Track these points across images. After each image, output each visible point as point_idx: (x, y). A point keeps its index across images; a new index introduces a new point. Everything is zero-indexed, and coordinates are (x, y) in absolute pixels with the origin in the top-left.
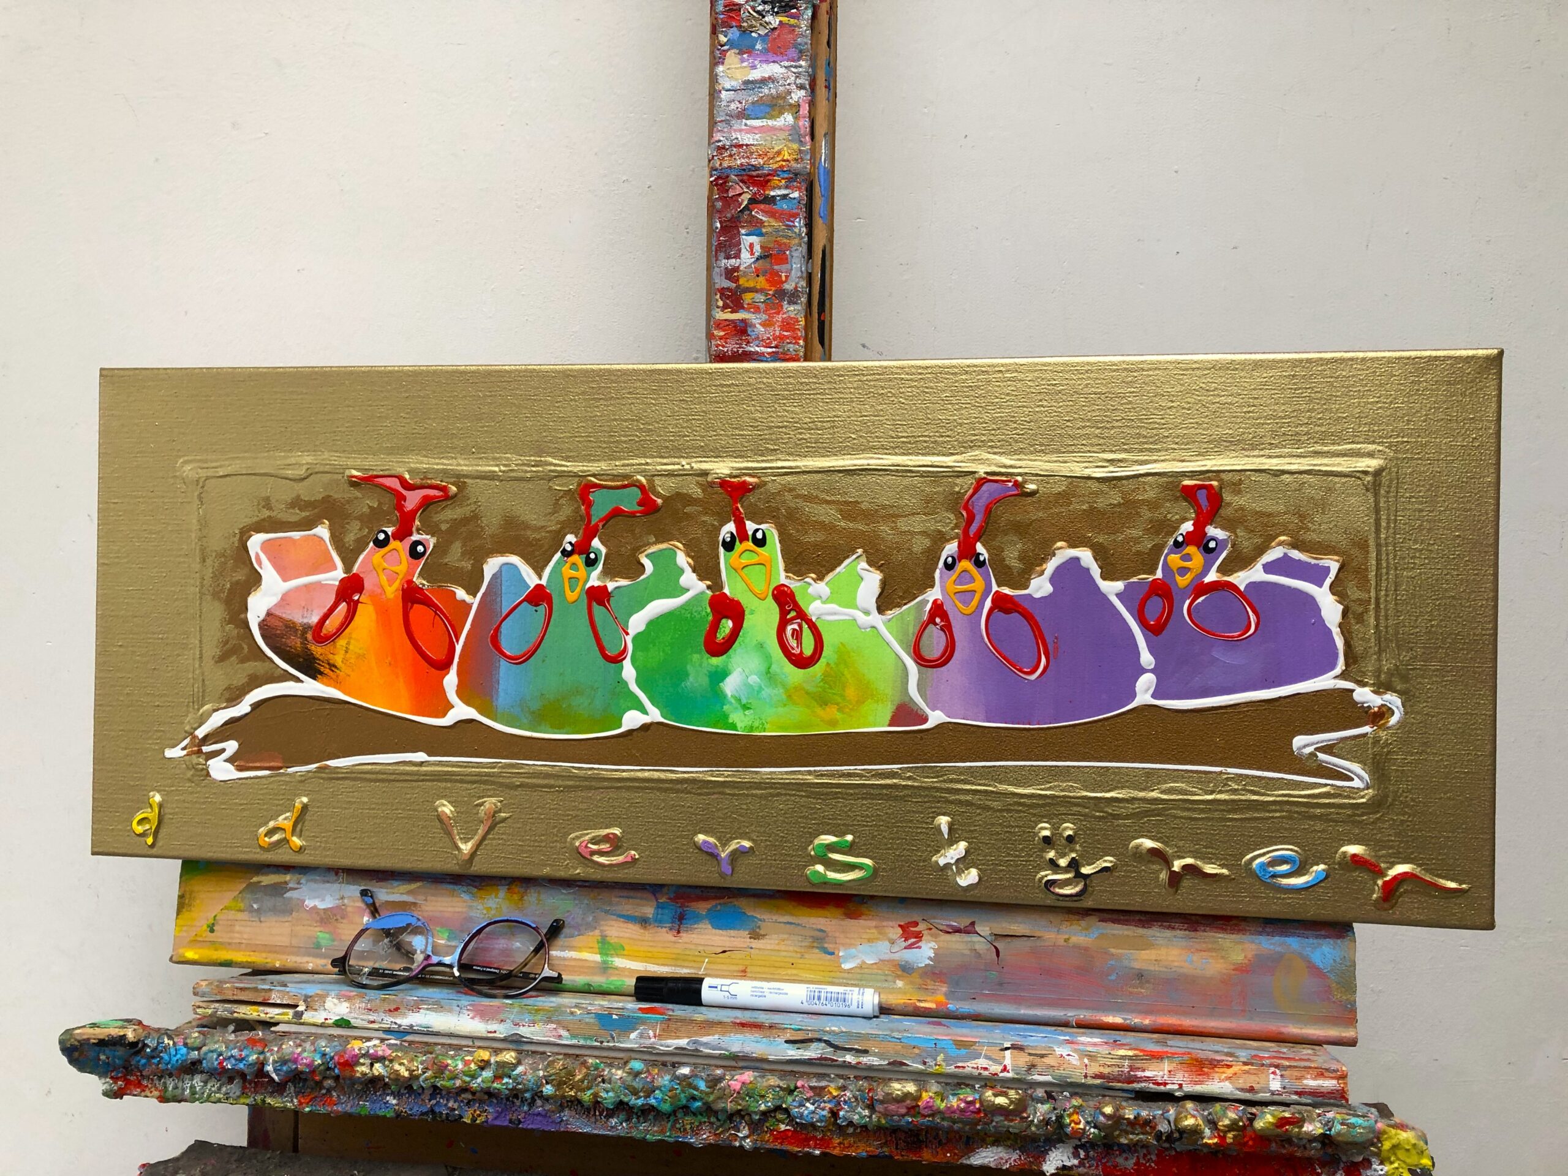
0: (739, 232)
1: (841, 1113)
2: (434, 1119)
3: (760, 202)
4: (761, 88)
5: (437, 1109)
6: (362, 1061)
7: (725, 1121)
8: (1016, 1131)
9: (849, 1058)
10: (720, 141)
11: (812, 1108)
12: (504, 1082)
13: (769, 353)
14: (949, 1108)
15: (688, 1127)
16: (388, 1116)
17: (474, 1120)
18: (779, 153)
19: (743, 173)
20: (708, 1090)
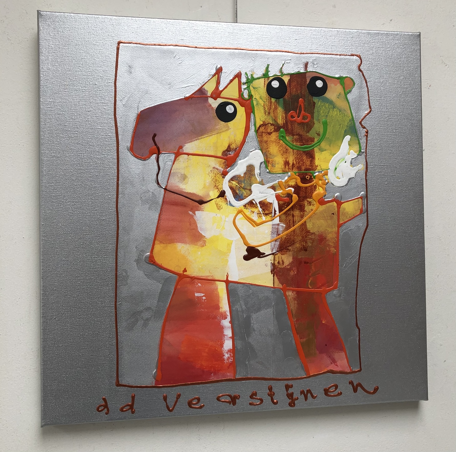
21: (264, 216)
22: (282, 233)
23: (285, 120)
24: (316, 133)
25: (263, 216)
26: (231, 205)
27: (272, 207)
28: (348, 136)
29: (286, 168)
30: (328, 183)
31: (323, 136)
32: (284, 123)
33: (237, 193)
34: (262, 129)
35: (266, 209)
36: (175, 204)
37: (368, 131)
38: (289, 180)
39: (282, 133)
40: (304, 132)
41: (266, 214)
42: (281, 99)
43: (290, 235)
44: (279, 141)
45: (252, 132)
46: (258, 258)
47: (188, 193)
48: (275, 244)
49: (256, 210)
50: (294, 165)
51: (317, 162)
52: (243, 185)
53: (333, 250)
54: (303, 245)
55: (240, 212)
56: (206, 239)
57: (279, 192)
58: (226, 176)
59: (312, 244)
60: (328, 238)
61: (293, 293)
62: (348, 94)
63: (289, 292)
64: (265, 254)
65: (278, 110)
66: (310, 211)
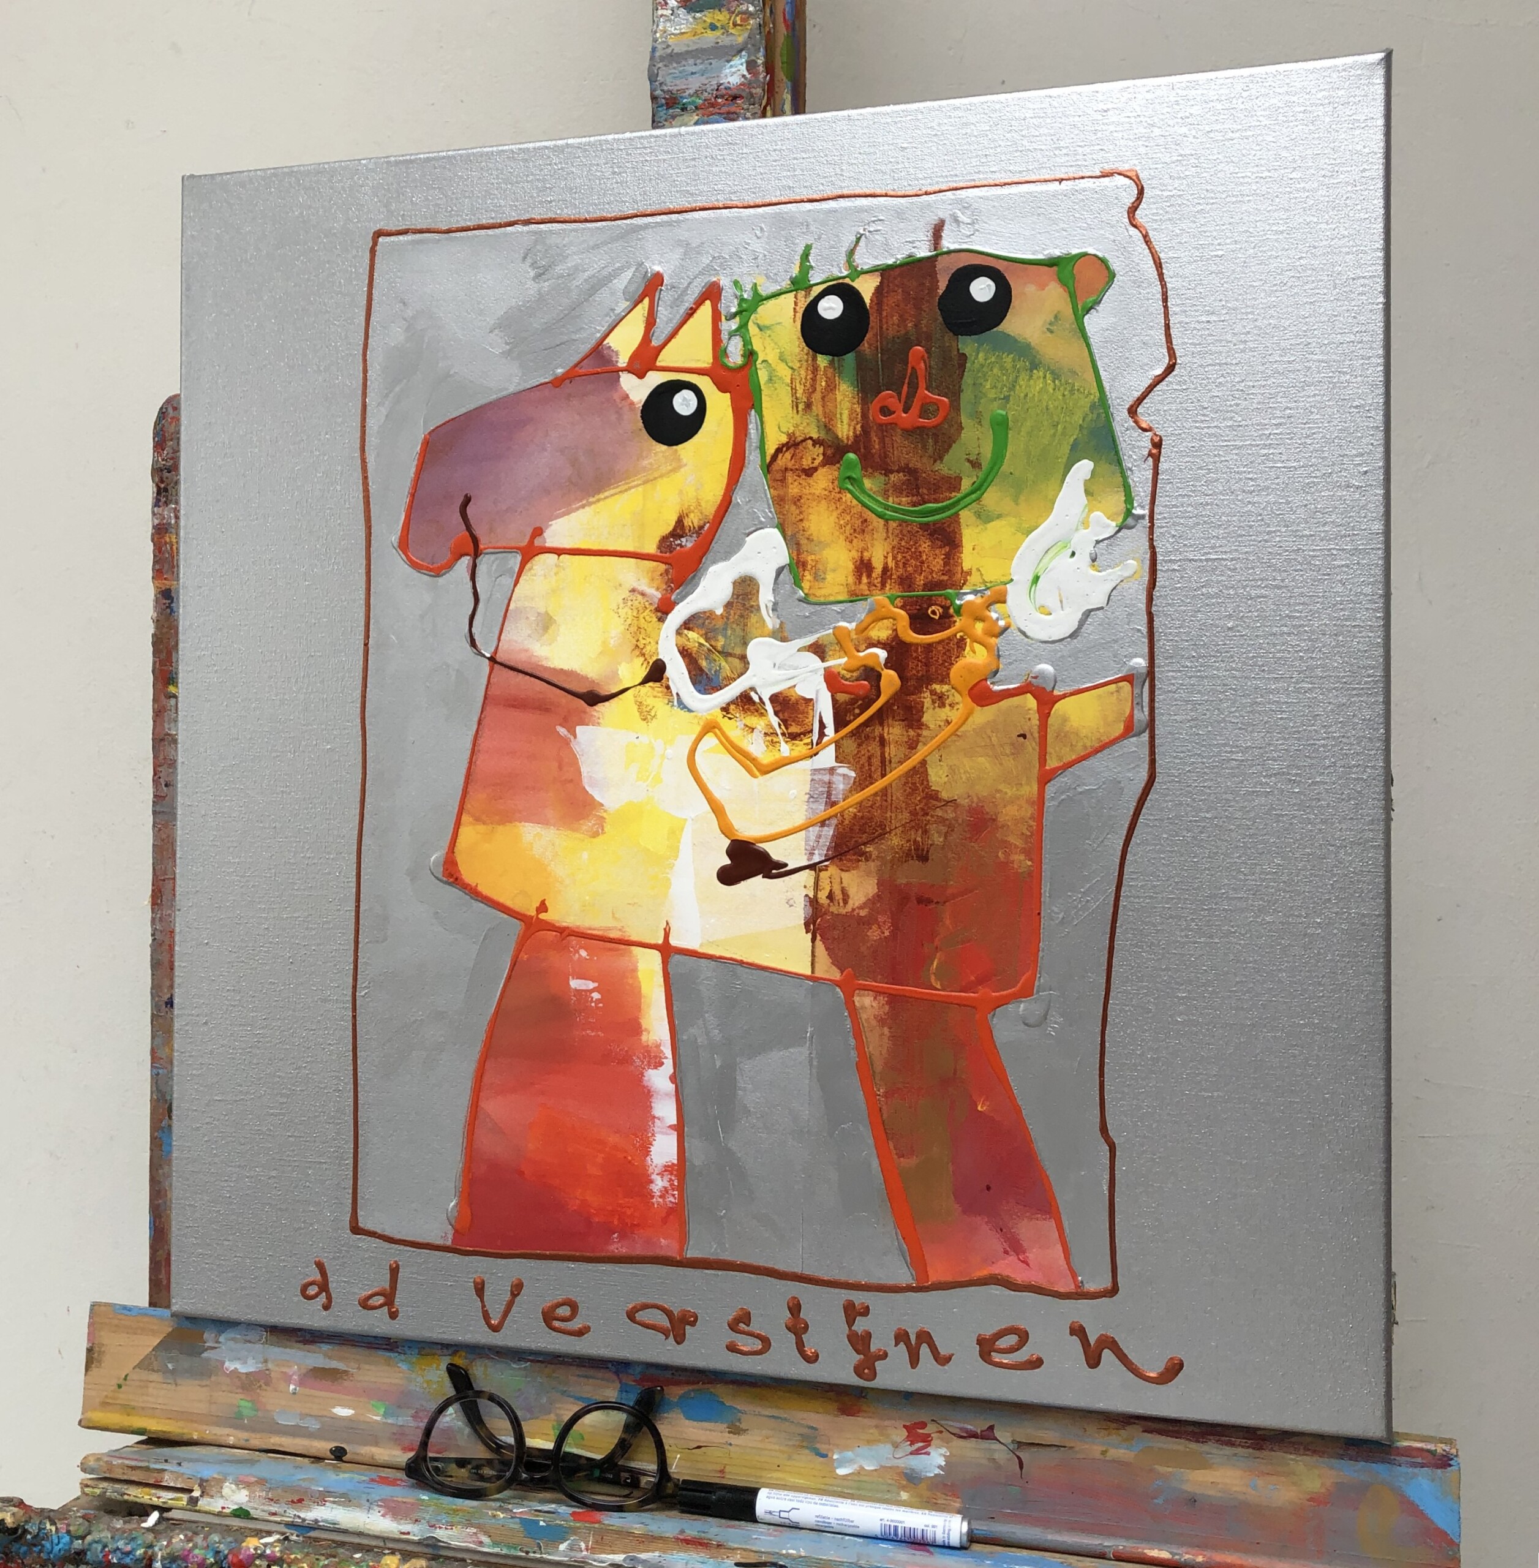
21: (786, 742)
22: (844, 800)
23: (859, 426)
24: (968, 460)
25: (783, 743)
26: (682, 705)
27: (811, 711)
28: (1085, 461)
29: (860, 583)
30: (1006, 629)
31: (992, 469)
32: (858, 433)
33: (701, 669)
34: (784, 460)
35: (794, 721)
36: (518, 704)
37: (1161, 440)
38: (869, 620)
39: (850, 465)
40: (925, 460)
41: (793, 737)
42: (848, 355)
43: (871, 807)
44: (838, 496)
45: (753, 470)
46: (763, 877)
47: (554, 670)
48: (820, 836)
49: (759, 723)
50: (889, 573)
51: (968, 559)
52: (720, 643)
53: (1021, 862)
54: (915, 841)
55: (710, 727)
56: (605, 811)
57: (837, 662)
58: (670, 616)
59: (946, 837)
60: (1001, 819)
61: (875, 998)
62: (1087, 312)
63: (864, 995)
64: (786, 865)
65: (837, 392)
66: (940, 726)
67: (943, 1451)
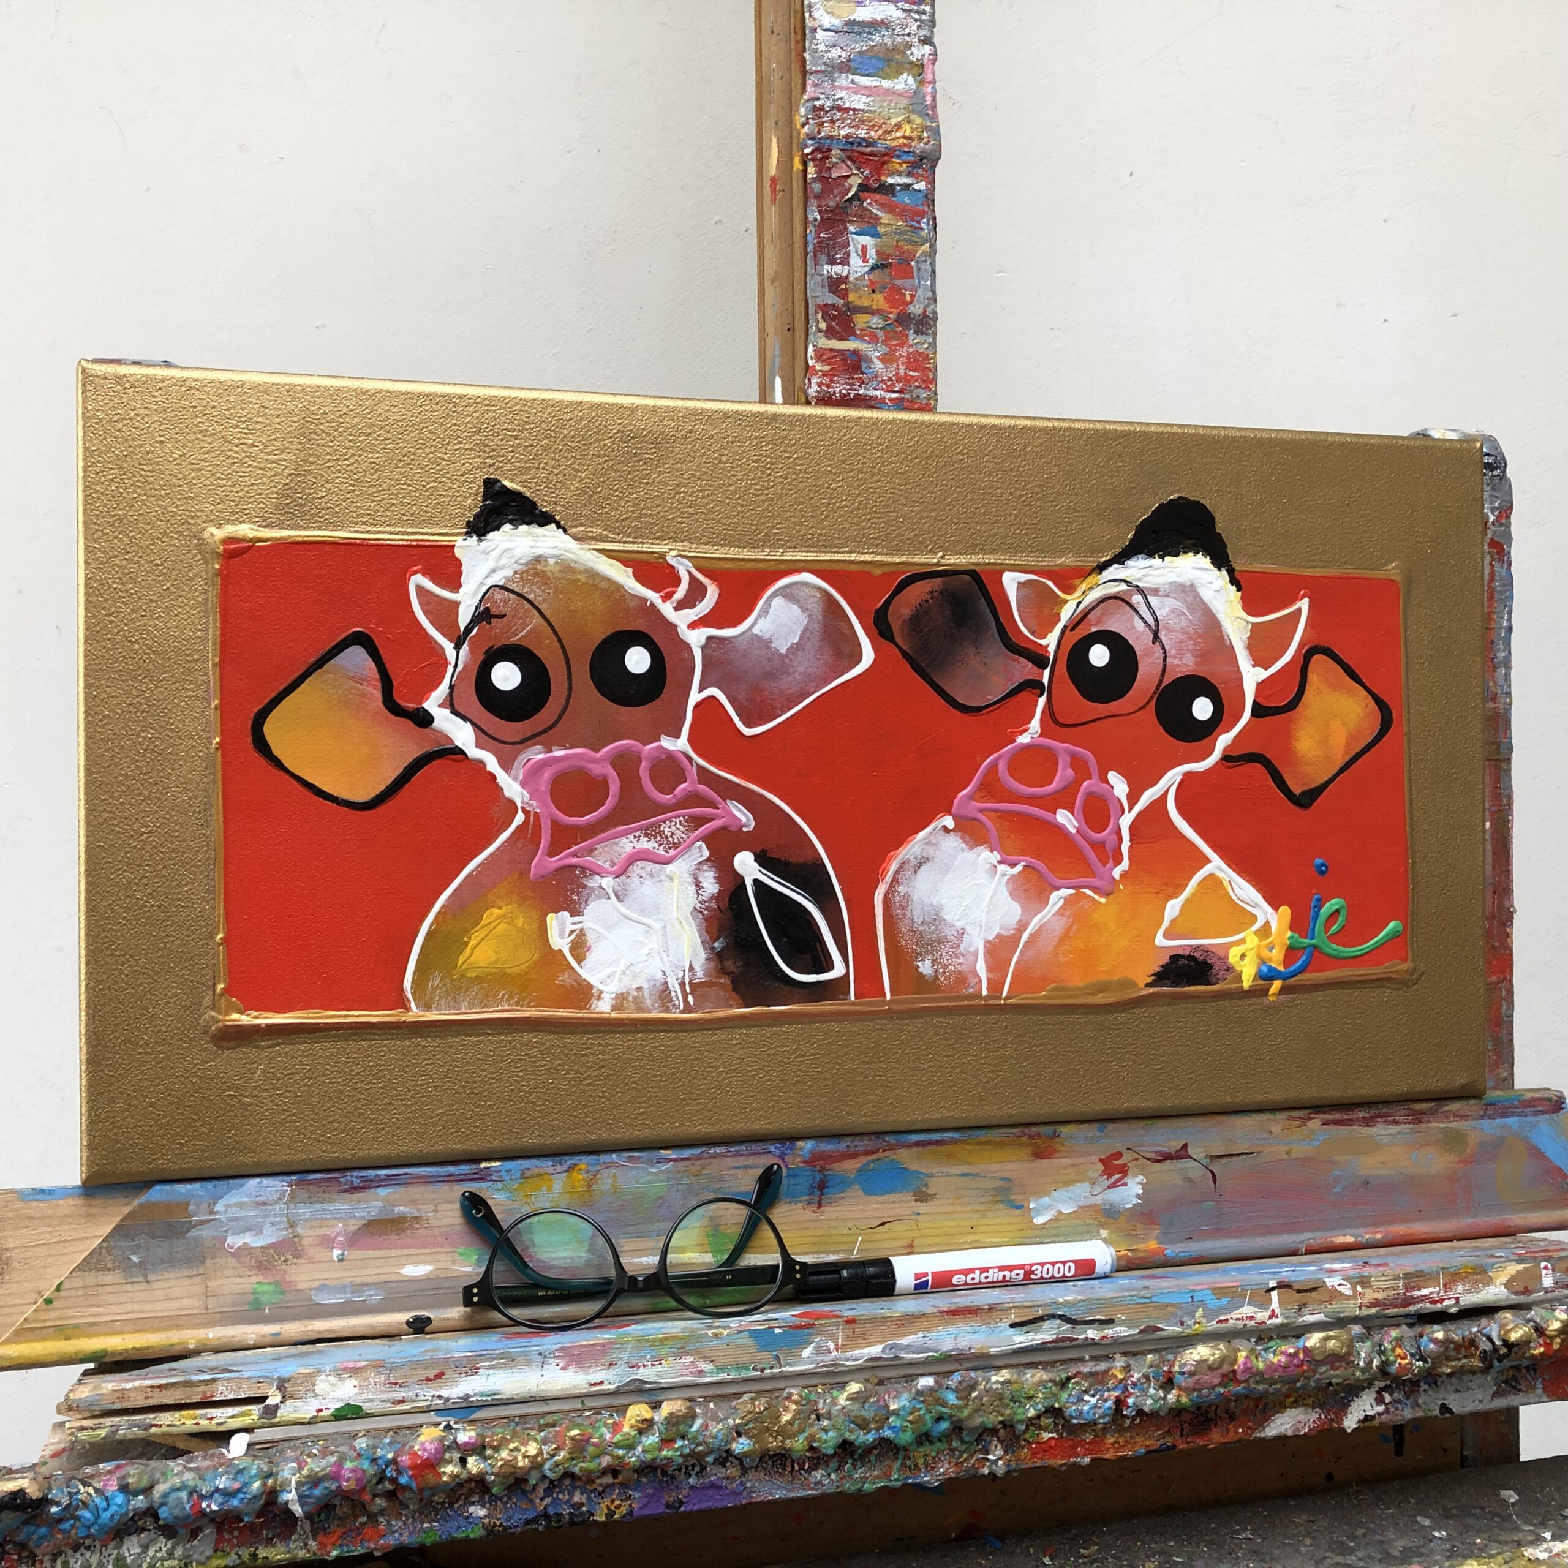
0: (846, 229)
1: (1130, 1401)
2: (548, 1526)
3: (874, 191)
4: (869, 33)
5: (551, 1512)
6: (447, 1456)
7: (971, 1443)
8: (1340, 1380)
9: (1092, 1333)
10: (818, 99)
11: (1093, 1400)
12: (676, 1446)
13: (891, 400)
14: (1271, 1366)
15: (921, 1461)
16: (472, 1536)
17: (611, 1513)
18: (898, 126)
19: (849, 147)
20: (961, 1402)
67: (1140, 1178)
